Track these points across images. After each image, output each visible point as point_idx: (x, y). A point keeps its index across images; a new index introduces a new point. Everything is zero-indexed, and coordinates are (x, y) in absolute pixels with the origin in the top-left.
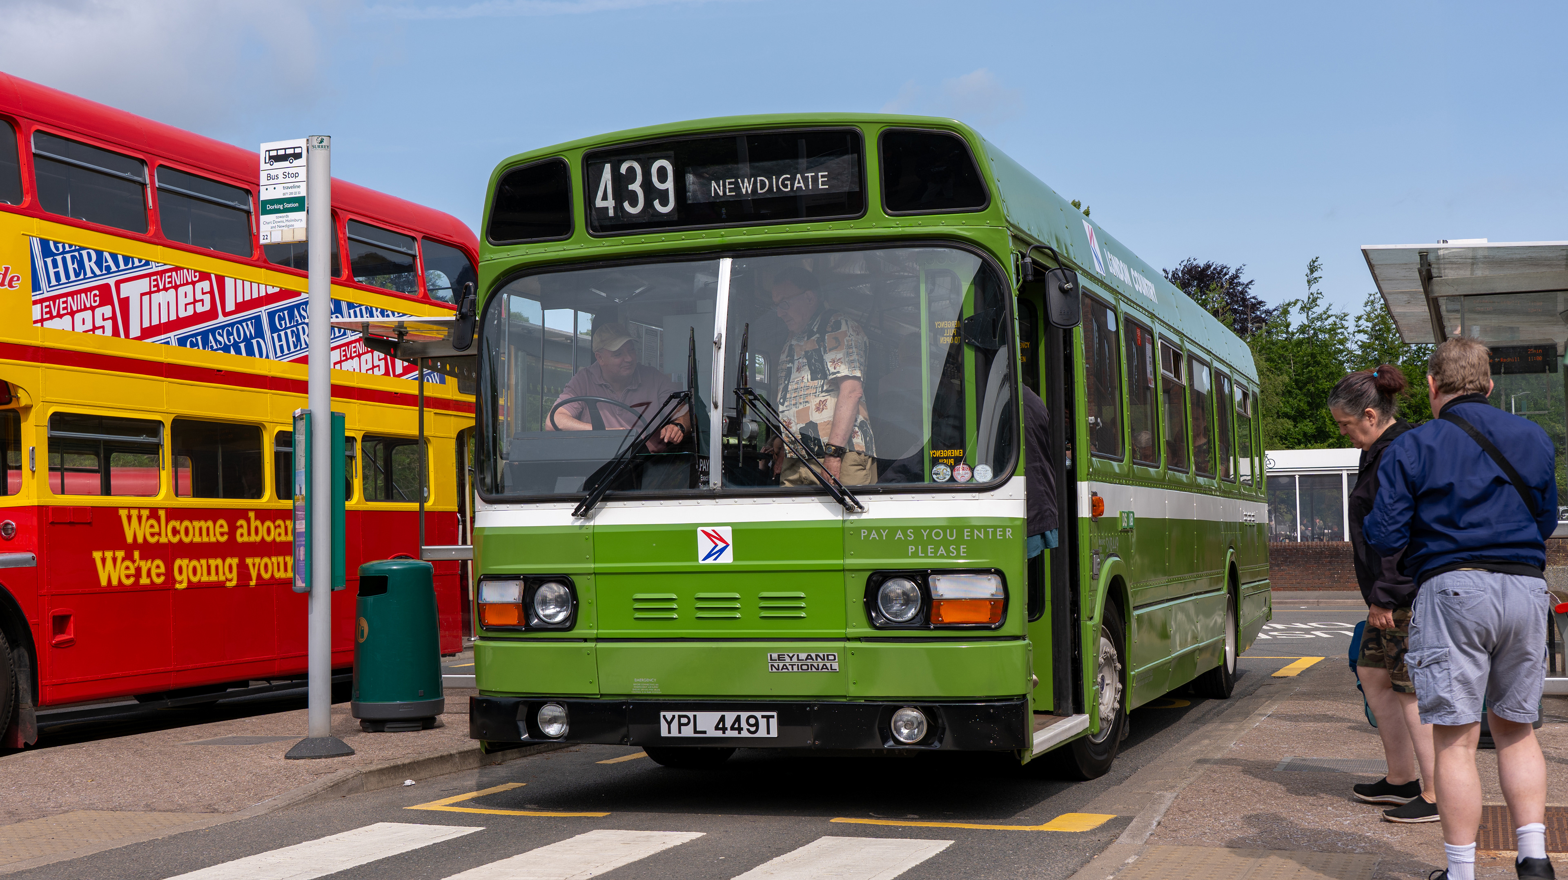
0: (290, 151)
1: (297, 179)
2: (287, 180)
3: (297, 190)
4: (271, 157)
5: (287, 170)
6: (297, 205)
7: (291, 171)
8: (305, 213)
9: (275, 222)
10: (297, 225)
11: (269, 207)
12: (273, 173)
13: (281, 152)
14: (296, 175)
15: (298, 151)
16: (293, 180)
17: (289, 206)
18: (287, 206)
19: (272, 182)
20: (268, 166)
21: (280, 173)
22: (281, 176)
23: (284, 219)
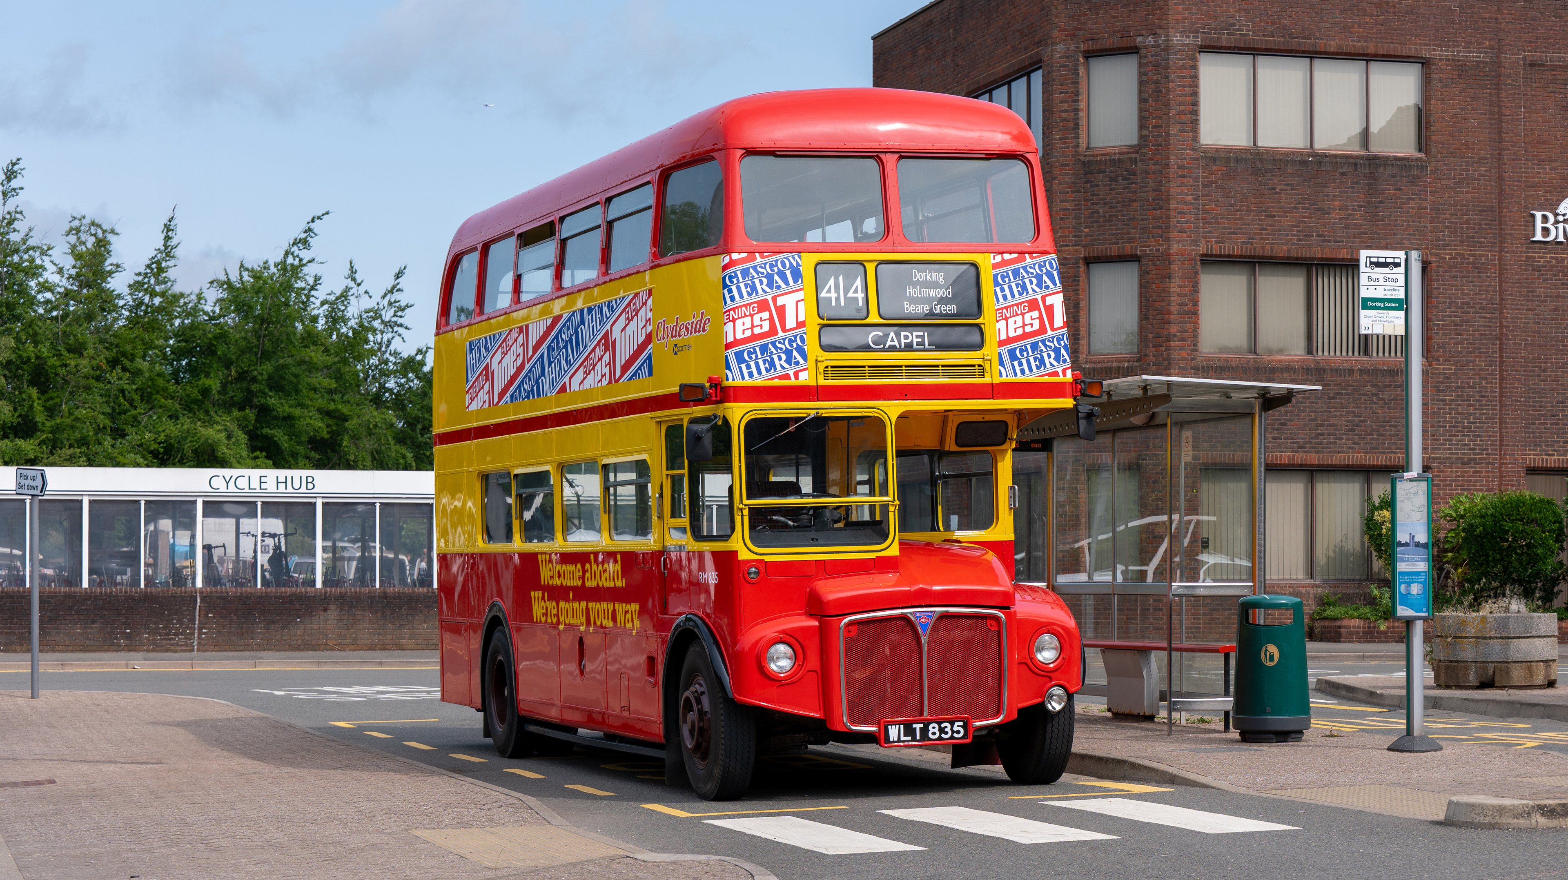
0: (1391, 260)
1: (1397, 284)
2: (1387, 283)
3: (1396, 293)
4: (1371, 263)
5: (1388, 276)
6: (1396, 305)
7: (1391, 276)
8: (1402, 313)
9: (1375, 317)
10: (1396, 321)
11: (1370, 304)
12: (1374, 276)
13: (1383, 260)
14: (1396, 280)
15: (1397, 261)
16: (1393, 284)
17: (1390, 305)
18: (1387, 305)
19: (1372, 283)
20: (1369, 270)
21: (1381, 277)
22: (1381, 280)
23: (1385, 316)
